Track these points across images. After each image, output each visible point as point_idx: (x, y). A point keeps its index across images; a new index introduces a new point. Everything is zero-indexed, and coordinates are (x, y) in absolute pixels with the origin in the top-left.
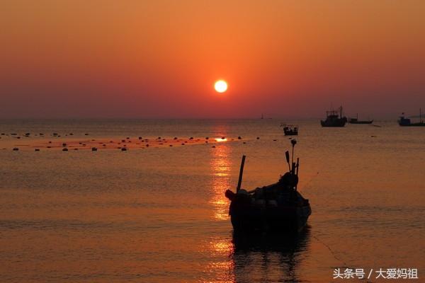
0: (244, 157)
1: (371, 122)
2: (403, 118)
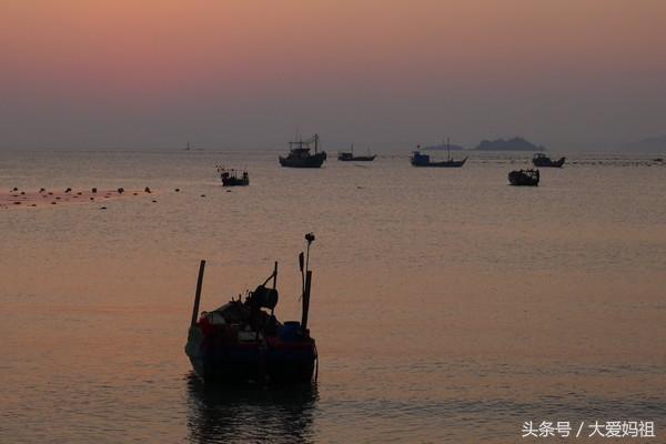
0: (203, 263)
1: (372, 159)
2: (417, 155)
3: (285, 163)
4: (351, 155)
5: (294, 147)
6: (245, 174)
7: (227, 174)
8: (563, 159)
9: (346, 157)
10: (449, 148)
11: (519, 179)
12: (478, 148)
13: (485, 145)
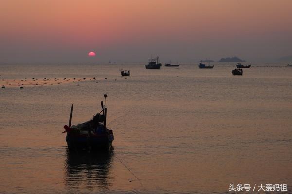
0: (72, 105)
1: (178, 66)
2: (201, 64)
3: (147, 67)
4: (169, 64)
5: (150, 61)
6: (128, 71)
7: (123, 72)
8: (250, 65)
9: (168, 65)
10: (209, 61)
11: (235, 73)
12: (220, 61)
13: (223, 60)
